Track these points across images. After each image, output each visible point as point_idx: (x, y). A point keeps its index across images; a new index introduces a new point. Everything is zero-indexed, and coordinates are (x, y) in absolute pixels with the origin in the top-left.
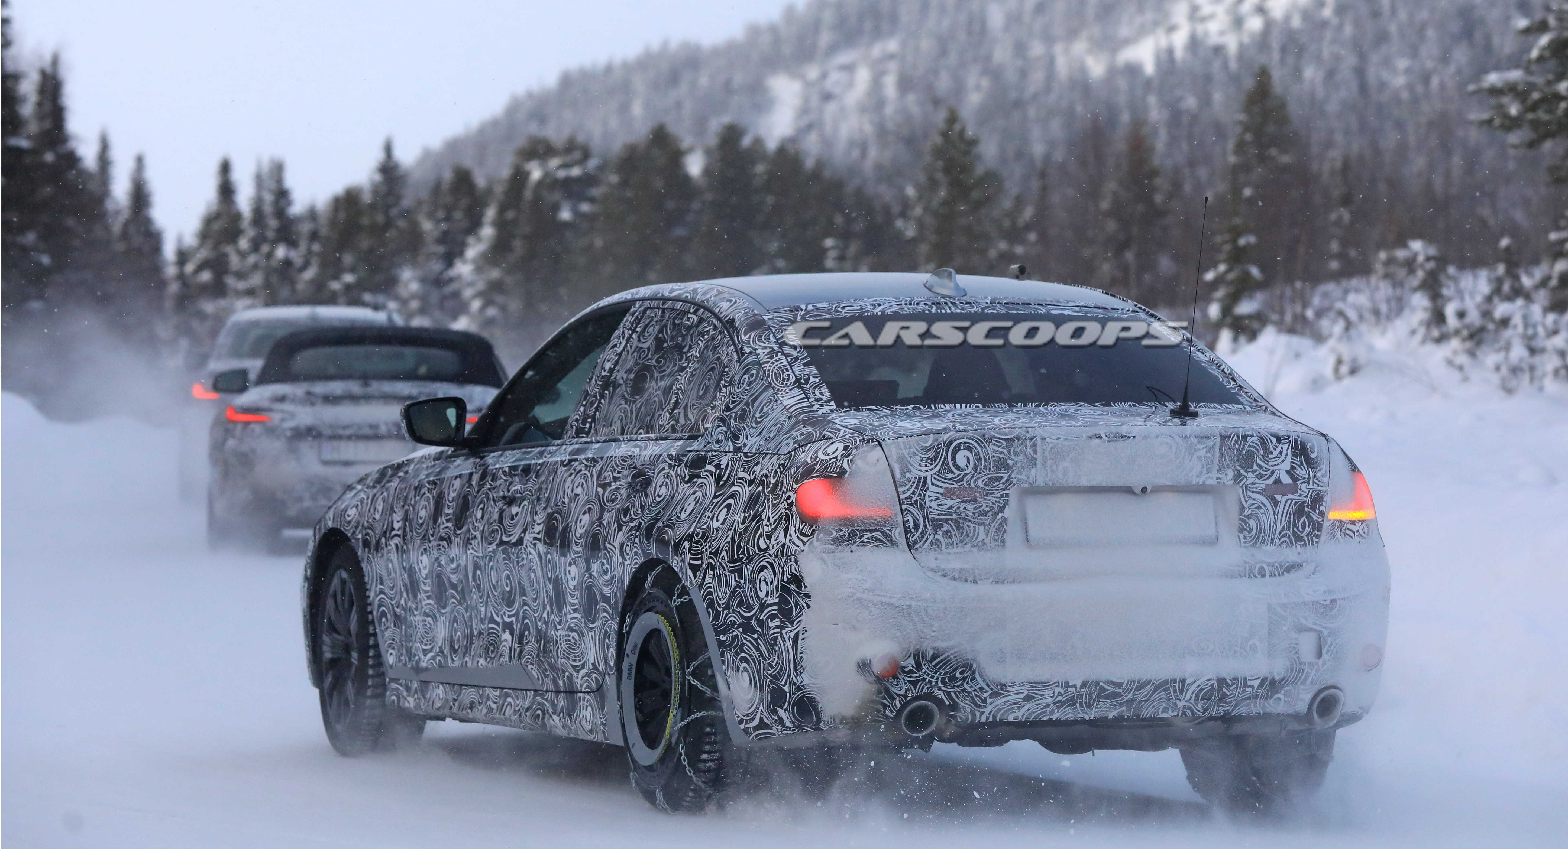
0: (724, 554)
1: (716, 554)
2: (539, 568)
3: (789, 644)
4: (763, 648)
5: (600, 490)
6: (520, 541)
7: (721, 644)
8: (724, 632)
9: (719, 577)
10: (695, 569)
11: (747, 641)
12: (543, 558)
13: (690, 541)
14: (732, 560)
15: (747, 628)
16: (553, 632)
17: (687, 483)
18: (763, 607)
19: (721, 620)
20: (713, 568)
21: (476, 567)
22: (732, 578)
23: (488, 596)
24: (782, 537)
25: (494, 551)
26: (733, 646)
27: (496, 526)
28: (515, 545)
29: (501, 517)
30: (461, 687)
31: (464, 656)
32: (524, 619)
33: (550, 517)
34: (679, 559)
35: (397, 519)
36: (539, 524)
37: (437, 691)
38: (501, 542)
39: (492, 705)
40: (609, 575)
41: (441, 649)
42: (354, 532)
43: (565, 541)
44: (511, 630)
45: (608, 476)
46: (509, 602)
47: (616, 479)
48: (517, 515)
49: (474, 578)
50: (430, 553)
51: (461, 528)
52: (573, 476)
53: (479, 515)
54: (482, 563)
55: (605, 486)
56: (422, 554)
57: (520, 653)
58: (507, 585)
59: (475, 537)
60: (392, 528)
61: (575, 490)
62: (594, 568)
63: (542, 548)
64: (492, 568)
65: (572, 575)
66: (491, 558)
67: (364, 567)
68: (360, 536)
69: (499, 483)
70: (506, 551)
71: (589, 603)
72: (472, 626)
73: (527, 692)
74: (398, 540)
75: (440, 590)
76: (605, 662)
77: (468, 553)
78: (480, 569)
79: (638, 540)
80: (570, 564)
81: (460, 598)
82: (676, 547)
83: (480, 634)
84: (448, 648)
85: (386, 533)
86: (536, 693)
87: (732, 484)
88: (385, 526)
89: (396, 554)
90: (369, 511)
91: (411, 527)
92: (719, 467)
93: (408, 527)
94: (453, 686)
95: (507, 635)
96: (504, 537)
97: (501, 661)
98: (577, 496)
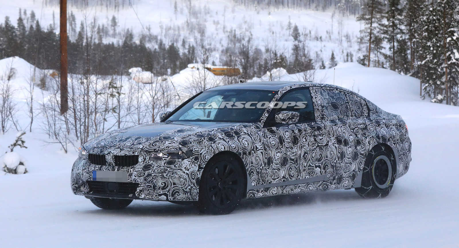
1: (398, 140)
2: (335, 151)
3: (410, 157)
4: (406, 158)
5: (352, 131)
6: (327, 145)
7: (399, 159)
8: (400, 156)
9: (399, 145)
10: (394, 144)
11: (403, 158)
12: (337, 148)
13: (391, 138)
14: (401, 141)
15: (404, 155)
16: (339, 165)
17: (378, 126)
18: (406, 150)
19: (400, 154)
20: (398, 143)
21: (305, 153)
22: (402, 144)
23: (309, 160)
24: (407, 135)
25: (315, 149)
26: (401, 159)
27: (314, 142)
28: (325, 146)
29: (315, 140)
30: (286, 186)
31: (297, 177)
32: (325, 164)
33: (337, 138)
34: (390, 142)
35: (259, 145)
36: (333, 140)
37: (273, 189)
38: (318, 146)
39: (301, 188)
40: (364, 149)
41: (283, 177)
42: (238, 151)
43: (346, 143)
44: (320, 167)
45: (352, 127)
46: (319, 160)
47: (356, 128)
48: (322, 138)
49: (303, 156)
50: (281, 152)
51: (297, 144)
52: (340, 128)
53: (304, 140)
54: (308, 152)
55: (353, 129)
56: (277, 153)
57: (325, 172)
58: (319, 156)
59: (305, 146)
60: (257, 148)
61: (343, 131)
62: (359, 148)
63: (337, 145)
64: (313, 153)
65: (349, 151)
66: (313, 150)
67: (243, 160)
68: (241, 152)
69: (309, 132)
70: (321, 148)
71: (355, 156)
72: (299, 169)
73: (319, 182)
74: (261, 151)
75: (284, 162)
76: (359, 169)
77: (302, 150)
78: (307, 154)
79: (375, 140)
80: (349, 148)
81: (294, 163)
82: (389, 140)
83: (304, 170)
84: (287, 176)
85: (253, 150)
86: (324, 181)
87: (390, 126)
88: (252, 148)
89: (261, 154)
90: (241, 144)
91: (268, 147)
92: (384, 123)
93: (266, 147)
94: (282, 186)
95: (318, 168)
96: (319, 145)
97: (317, 175)
98: (344, 132)
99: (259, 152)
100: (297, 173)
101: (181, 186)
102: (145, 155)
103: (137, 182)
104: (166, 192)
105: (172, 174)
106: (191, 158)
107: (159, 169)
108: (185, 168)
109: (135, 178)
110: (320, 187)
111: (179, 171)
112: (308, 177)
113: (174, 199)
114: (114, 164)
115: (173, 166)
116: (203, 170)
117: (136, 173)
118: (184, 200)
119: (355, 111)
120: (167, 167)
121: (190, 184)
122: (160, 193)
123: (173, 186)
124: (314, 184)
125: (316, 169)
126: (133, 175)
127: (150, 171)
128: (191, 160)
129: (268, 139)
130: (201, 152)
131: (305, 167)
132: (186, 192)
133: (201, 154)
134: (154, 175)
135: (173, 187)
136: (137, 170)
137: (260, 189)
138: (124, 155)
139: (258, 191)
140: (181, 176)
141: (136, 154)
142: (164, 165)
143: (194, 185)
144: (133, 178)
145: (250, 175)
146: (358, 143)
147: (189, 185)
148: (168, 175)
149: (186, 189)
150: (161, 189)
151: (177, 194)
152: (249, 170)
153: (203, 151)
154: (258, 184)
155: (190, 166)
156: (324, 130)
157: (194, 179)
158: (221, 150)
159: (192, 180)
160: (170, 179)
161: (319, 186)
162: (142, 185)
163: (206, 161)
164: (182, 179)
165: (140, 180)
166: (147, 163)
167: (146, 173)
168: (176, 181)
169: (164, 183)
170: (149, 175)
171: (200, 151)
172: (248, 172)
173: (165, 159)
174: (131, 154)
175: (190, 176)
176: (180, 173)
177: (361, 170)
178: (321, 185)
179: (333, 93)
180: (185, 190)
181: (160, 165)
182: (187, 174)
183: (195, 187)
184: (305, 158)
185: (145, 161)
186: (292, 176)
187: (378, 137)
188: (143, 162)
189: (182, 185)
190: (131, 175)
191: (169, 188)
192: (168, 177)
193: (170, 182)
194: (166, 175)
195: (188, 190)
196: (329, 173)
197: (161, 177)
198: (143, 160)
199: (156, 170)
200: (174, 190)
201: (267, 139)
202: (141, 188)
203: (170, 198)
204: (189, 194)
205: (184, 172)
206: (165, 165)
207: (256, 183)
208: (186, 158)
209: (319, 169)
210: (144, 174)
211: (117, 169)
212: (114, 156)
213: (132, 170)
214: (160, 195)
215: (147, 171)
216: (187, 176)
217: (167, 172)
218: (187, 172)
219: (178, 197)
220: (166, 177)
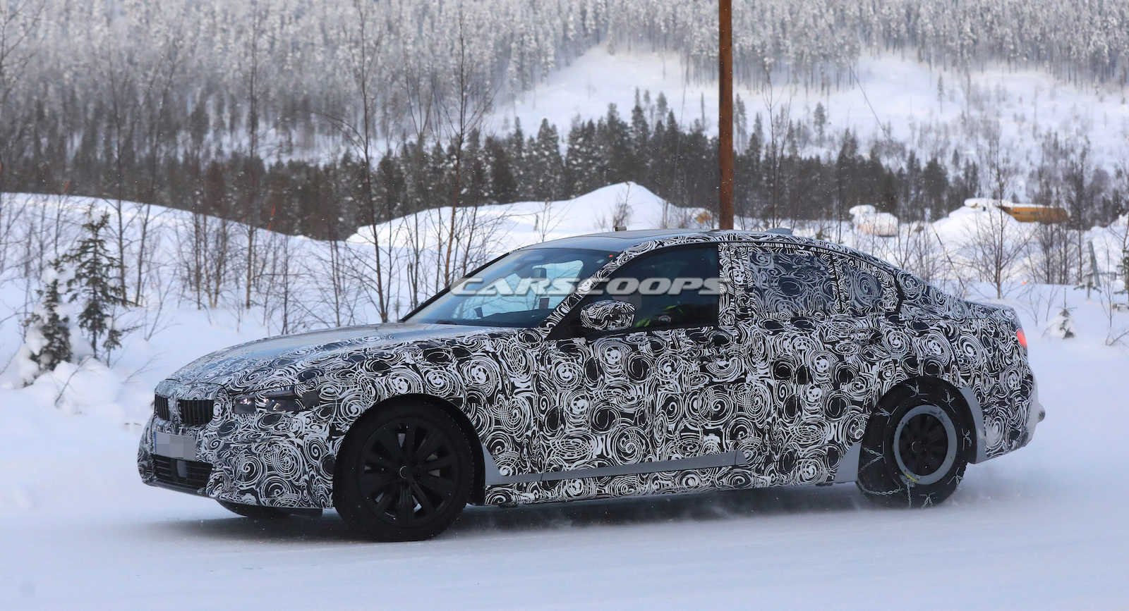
0: (985, 368)
1: (979, 369)
2: (768, 394)
3: (1025, 409)
4: (1010, 412)
5: (830, 346)
6: (741, 380)
7: (985, 413)
8: (986, 407)
9: (985, 380)
10: (966, 378)
11: (1001, 411)
12: (775, 388)
13: (957, 364)
14: (991, 371)
15: (1002, 403)
16: (781, 428)
17: (918, 336)
18: (1012, 392)
19: (986, 402)
20: (979, 376)
21: (669, 400)
22: (993, 381)
23: (684, 416)
24: (1018, 357)
25: (701, 390)
26: (994, 414)
27: (699, 374)
28: (733, 383)
29: (703, 369)
30: (613, 477)
31: (645, 456)
32: (736, 425)
33: (775, 365)
34: (951, 374)
35: (521, 381)
36: (763, 368)
37: (572, 484)
38: (711, 383)
39: (662, 482)
40: (864, 390)
41: (601, 456)
42: (451, 394)
43: (804, 376)
44: (718, 433)
45: (833, 338)
46: (716, 417)
47: (843, 339)
48: (727, 366)
49: (664, 407)
50: (592, 398)
51: (644, 378)
52: (789, 340)
53: (669, 369)
54: (680, 397)
55: (833, 344)
56: (577, 399)
57: (737, 444)
58: (717, 407)
59: (668, 383)
60: (514, 387)
61: (797, 348)
62: (845, 388)
63: (772, 382)
64: (695, 399)
65: (814, 395)
66: (695, 393)
67: (469, 416)
68: (462, 396)
69: (686, 349)
70: (720, 388)
71: (835, 408)
72: (652, 437)
73: (720, 468)
74: (528, 394)
75: (603, 419)
76: (848, 437)
77: (659, 393)
78: (677, 401)
79: (900, 368)
80: (812, 388)
81: (636, 422)
82: (947, 369)
83: (667, 440)
84: (612, 454)
85: (503, 391)
86: (735, 467)
87: (960, 335)
88: (500, 387)
89: (527, 403)
90: (464, 379)
91: (550, 384)
92: (941, 327)
93: (544, 385)
94: (600, 478)
95: (712, 436)
96: (715, 380)
97: (708, 452)
98: (801, 351)
99: (520, 397)
100: (644, 446)
102: (226, 400)
103: (209, 460)
104: (254, 487)
105: (269, 446)
106: (315, 409)
107: (245, 433)
108: (295, 433)
109: (205, 451)
110: (724, 480)
111: (282, 438)
112: (680, 456)
113: (271, 503)
114: (179, 419)
115: (273, 427)
116: (342, 437)
117: (207, 440)
118: (295, 506)
119: (856, 299)
120: (262, 429)
121: (307, 470)
122: (241, 488)
124: (705, 473)
125: (706, 438)
126: (203, 445)
127: (229, 437)
128: (314, 414)
129: (553, 366)
130: (341, 397)
131: (669, 432)
132: (299, 487)
133: (340, 401)
134: (235, 448)
135: (269, 476)
136: (209, 434)
137: (527, 485)
138: (192, 399)
139: (520, 488)
140: (286, 450)
141: (210, 398)
142: (256, 425)
143: (318, 471)
144: (203, 452)
145: (491, 450)
146: (845, 375)
147: (305, 473)
148: (260, 448)
149: (297, 481)
150: (243, 479)
151: (278, 493)
152: (489, 438)
153: (347, 395)
154: (520, 470)
155: (309, 427)
156: (734, 346)
157: (317, 458)
158: (399, 391)
159: (313, 462)
160: (263, 458)
161: (719, 479)
162: (218, 469)
163: (351, 418)
164: (286, 458)
165: (212, 458)
166: (228, 418)
167: (222, 442)
168: (274, 462)
169: (250, 465)
170: (227, 446)
171: (340, 394)
172: (484, 445)
173: (261, 412)
174: (204, 396)
175: (305, 452)
176: (284, 443)
177: (855, 440)
178: (726, 475)
179: (792, 258)
180: (297, 483)
181: (249, 424)
182: (299, 446)
183: (323, 476)
184: (669, 413)
185: (225, 415)
186: (626, 455)
187: (912, 362)
188: (220, 417)
189: (287, 472)
190: (199, 445)
191: (259, 476)
192: (258, 453)
193: (263, 464)
194: (256, 449)
195: (302, 483)
196: (747, 448)
197: (246, 452)
198: (221, 412)
199: (240, 436)
200: (270, 484)
201: (549, 366)
202: (216, 476)
203: (263, 500)
204: (305, 492)
205: (292, 443)
206: (259, 424)
207: (514, 469)
208: (303, 410)
209: (718, 439)
210: (219, 443)
211: (181, 431)
212: (179, 400)
213: (201, 433)
214: (243, 493)
215: (224, 438)
216: (299, 452)
217: (259, 440)
218: (298, 441)
219: (279, 498)
220: (255, 452)
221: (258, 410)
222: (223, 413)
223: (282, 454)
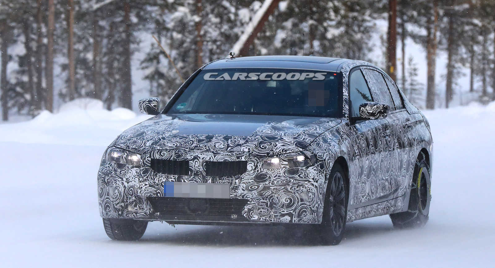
31: (376, 194)
35: (356, 149)
41: (368, 194)
44: (388, 181)
48: (390, 141)
59: (382, 151)
60: (355, 153)
66: (386, 157)
74: (358, 157)
75: (369, 172)
91: (361, 151)
94: (364, 207)
96: (389, 149)
99: (357, 159)
101: (308, 204)
102: (257, 161)
103: (246, 197)
104: (292, 211)
105: (297, 187)
106: (316, 165)
107: (278, 180)
108: (313, 179)
109: (243, 192)
111: (306, 182)
113: (299, 221)
114: (204, 174)
115: (297, 176)
116: (327, 181)
117: (245, 186)
118: (310, 223)
120: (290, 177)
121: (318, 201)
122: (283, 213)
123: (300, 203)
126: (240, 188)
127: (267, 183)
128: (317, 168)
130: (324, 158)
132: (313, 211)
133: (325, 160)
134: (274, 189)
135: (301, 205)
136: (245, 181)
137: (353, 210)
138: (222, 160)
140: (309, 189)
141: (243, 160)
142: (284, 175)
143: (321, 201)
144: (240, 193)
145: (351, 190)
149: (313, 207)
150: (285, 207)
151: (304, 214)
153: (326, 157)
155: (318, 176)
157: (321, 194)
159: (320, 196)
160: (297, 194)
162: (253, 202)
163: (330, 170)
164: (310, 194)
165: (249, 195)
166: (259, 172)
167: (261, 186)
168: (304, 197)
169: (289, 199)
170: (266, 188)
171: (323, 156)
173: (284, 167)
174: (234, 159)
175: (318, 190)
176: (308, 185)
180: (313, 209)
181: (278, 175)
182: (316, 186)
183: (322, 204)
185: (257, 169)
188: (253, 171)
189: (310, 202)
190: (235, 188)
191: (295, 205)
192: (293, 191)
193: (297, 198)
194: (291, 189)
195: (315, 209)
197: (284, 191)
198: (254, 168)
199: (275, 182)
200: (301, 209)
202: (250, 207)
203: (295, 219)
204: (316, 214)
205: (313, 184)
206: (286, 174)
208: (311, 166)
210: (259, 187)
211: (210, 181)
212: (206, 162)
213: (237, 181)
214: (283, 215)
215: (262, 184)
216: (316, 190)
217: (291, 184)
218: (315, 184)
219: (304, 218)
220: (291, 191)
221: (282, 166)
222: (255, 169)
223: (308, 192)
